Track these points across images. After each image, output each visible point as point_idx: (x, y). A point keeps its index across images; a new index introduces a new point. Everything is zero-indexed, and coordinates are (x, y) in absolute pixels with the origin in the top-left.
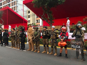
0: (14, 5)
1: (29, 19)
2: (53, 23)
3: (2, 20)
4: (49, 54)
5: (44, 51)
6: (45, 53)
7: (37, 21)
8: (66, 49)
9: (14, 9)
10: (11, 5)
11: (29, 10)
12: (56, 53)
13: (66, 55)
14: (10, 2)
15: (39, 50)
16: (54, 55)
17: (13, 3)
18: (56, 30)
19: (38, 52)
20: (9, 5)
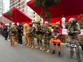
0: (23, 8)
1: (34, 19)
2: (50, 20)
3: (12, 18)
4: (42, 50)
5: (37, 46)
6: (38, 48)
8: (59, 46)
10: (21, 8)
11: (34, 12)
12: (48, 50)
13: (59, 53)
16: (47, 52)
17: (23, 6)
18: (49, 26)
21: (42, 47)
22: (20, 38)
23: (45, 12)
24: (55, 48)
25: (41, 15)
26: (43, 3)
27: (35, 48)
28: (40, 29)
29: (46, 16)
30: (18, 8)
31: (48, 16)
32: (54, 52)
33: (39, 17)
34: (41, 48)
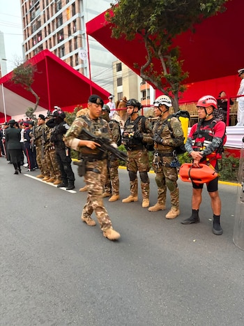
0: (76, 48)
1: (120, 89)
3: (34, 93)
4: (150, 209)
5: (130, 196)
6: (132, 201)
7: (144, 92)
8: (214, 194)
9: (77, 60)
10: (67, 47)
11: (119, 61)
12: (173, 209)
14: (63, 39)
15: (117, 193)
16: (168, 216)
17: (73, 42)
19: (114, 197)
20: (62, 48)
21: (148, 197)
22: (66, 167)
23: (162, 60)
24: (199, 199)
25: (145, 70)
26: (153, 18)
27: (124, 201)
28: (145, 130)
29: (165, 73)
30: (55, 51)
31: (174, 75)
32: (195, 218)
33: (140, 80)
34: (145, 204)
